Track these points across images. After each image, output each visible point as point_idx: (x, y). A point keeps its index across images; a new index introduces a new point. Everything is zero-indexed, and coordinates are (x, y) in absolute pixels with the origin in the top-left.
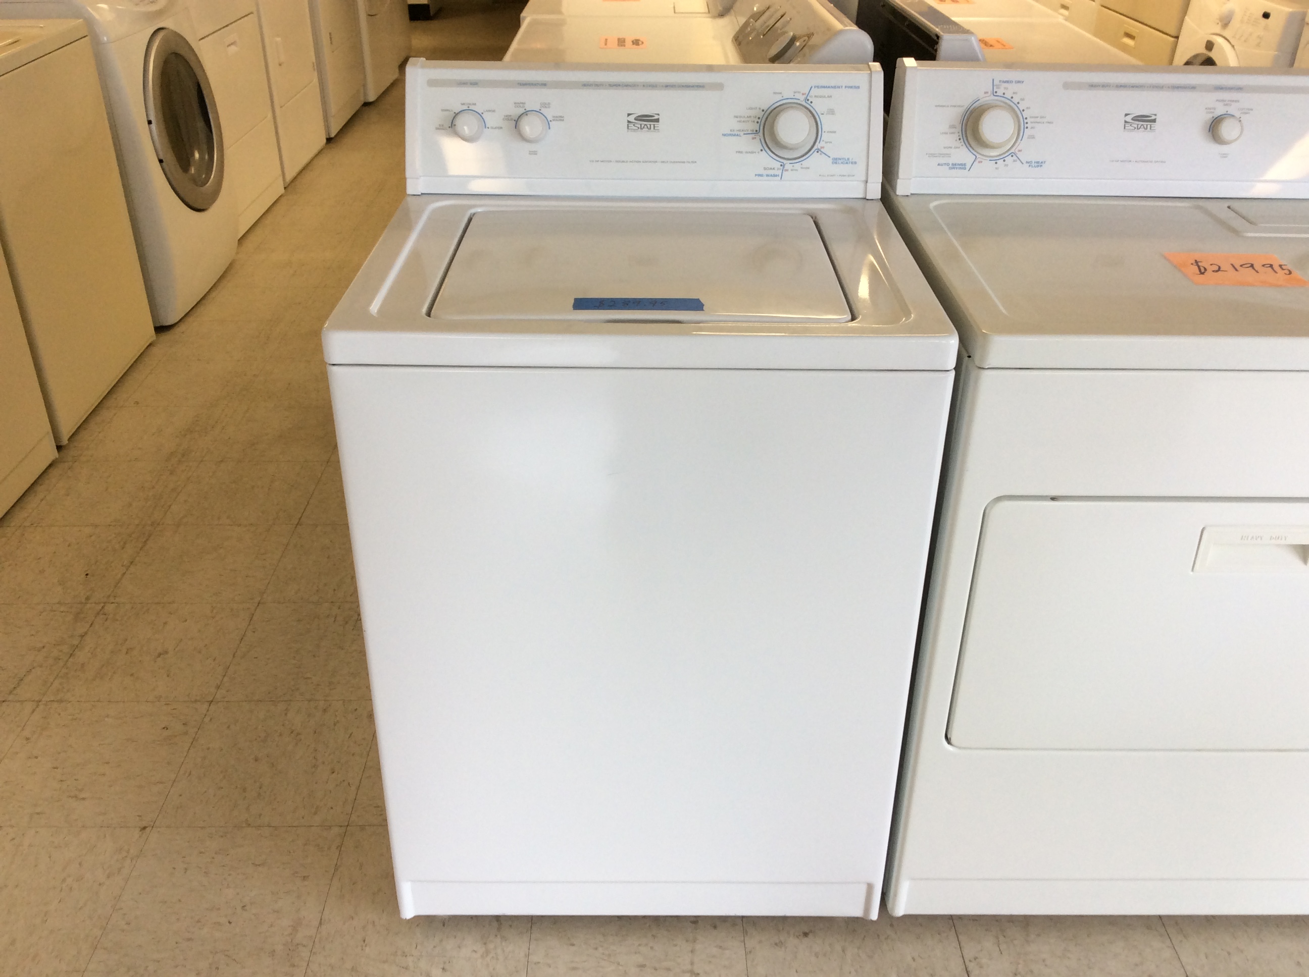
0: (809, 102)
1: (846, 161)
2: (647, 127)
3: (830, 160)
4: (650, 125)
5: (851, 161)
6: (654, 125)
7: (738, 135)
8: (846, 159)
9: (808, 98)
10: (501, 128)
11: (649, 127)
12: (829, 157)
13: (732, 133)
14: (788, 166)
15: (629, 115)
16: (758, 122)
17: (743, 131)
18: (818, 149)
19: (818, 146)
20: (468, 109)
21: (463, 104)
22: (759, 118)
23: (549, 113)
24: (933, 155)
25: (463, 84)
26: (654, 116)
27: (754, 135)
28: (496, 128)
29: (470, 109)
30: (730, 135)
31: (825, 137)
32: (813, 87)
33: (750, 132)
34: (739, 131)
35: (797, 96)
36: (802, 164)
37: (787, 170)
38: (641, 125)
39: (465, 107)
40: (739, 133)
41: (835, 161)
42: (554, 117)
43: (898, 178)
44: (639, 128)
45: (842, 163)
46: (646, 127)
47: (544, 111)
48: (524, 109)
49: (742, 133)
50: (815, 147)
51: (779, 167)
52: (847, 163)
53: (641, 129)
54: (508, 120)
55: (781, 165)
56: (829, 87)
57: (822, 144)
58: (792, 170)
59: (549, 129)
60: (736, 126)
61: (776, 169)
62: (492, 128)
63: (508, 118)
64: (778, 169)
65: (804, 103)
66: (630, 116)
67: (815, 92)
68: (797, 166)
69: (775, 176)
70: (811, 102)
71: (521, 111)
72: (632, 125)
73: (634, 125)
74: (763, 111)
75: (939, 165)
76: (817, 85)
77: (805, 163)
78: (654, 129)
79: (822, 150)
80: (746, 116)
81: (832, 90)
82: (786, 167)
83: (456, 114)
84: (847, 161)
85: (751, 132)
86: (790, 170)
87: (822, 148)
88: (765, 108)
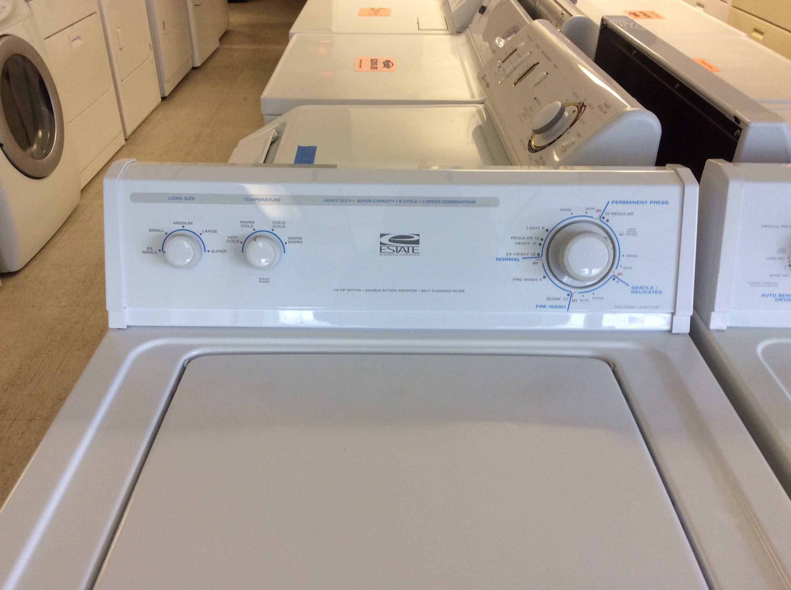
0: (605, 221)
1: (648, 291)
2: (405, 251)
3: (629, 289)
4: (408, 248)
5: (654, 289)
6: (413, 248)
7: (515, 259)
8: (649, 287)
9: (604, 215)
10: (225, 251)
11: (407, 250)
12: (628, 285)
13: (508, 257)
14: (577, 295)
15: (382, 235)
16: (540, 244)
17: (522, 254)
18: (614, 276)
19: (615, 272)
20: (183, 228)
21: (178, 223)
22: (542, 239)
23: (283, 234)
24: (755, 284)
25: (176, 198)
26: (413, 237)
27: (536, 259)
28: (218, 251)
29: (184, 228)
30: (505, 259)
31: (624, 261)
32: (610, 202)
33: (530, 256)
34: (518, 254)
35: (590, 213)
36: (594, 294)
37: (575, 301)
38: (397, 248)
39: (180, 227)
40: (516, 257)
41: (635, 290)
42: (289, 238)
43: (712, 309)
44: (394, 251)
45: (644, 292)
46: (402, 249)
47: (277, 231)
48: (252, 229)
49: (520, 257)
50: (611, 274)
51: (566, 296)
52: (650, 292)
53: (397, 252)
54: (233, 241)
55: (568, 295)
56: (630, 202)
57: (620, 270)
58: (581, 300)
59: (284, 252)
60: (514, 249)
61: (562, 299)
62: (213, 251)
63: (233, 240)
64: (564, 299)
65: (598, 221)
66: (383, 238)
67: (612, 208)
68: (588, 296)
69: (560, 307)
70: (608, 221)
71: (250, 231)
72: (386, 248)
73: (388, 248)
74: (547, 230)
75: (763, 295)
76: (616, 200)
77: (599, 292)
78: (413, 252)
79: (620, 277)
80: (526, 238)
81: (634, 206)
82: (575, 297)
83: (168, 236)
84: (651, 290)
85: (533, 256)
86: (578, 301)
87: (619, 274)
88: (550, 227)
